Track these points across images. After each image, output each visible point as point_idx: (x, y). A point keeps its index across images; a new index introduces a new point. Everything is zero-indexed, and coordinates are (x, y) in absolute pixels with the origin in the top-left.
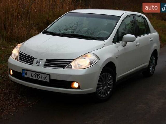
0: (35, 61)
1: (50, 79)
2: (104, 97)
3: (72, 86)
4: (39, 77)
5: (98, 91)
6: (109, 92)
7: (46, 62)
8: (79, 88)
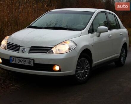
0: (21, 49)
1: (34, 64)
2: (83, 80)
3: (54, 69)
4: (24, 62)
5: (77, 74)
6: (86, 76)
7: (30, 49)
8: (60, 70)
